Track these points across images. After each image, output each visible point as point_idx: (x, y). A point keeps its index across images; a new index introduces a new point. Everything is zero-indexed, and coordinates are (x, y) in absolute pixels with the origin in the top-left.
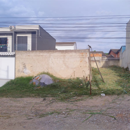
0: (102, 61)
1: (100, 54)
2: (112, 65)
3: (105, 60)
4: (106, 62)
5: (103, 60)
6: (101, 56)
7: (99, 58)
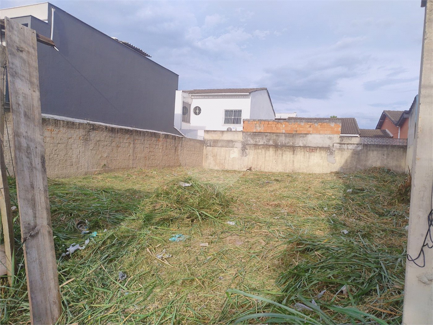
0: (341, 149)
1: (333, 125)
2: (378, 164)
3: (350, 147)
4: (356, 153)
5: (345, 147)
6: (337, 133)
7: (330, 138)
